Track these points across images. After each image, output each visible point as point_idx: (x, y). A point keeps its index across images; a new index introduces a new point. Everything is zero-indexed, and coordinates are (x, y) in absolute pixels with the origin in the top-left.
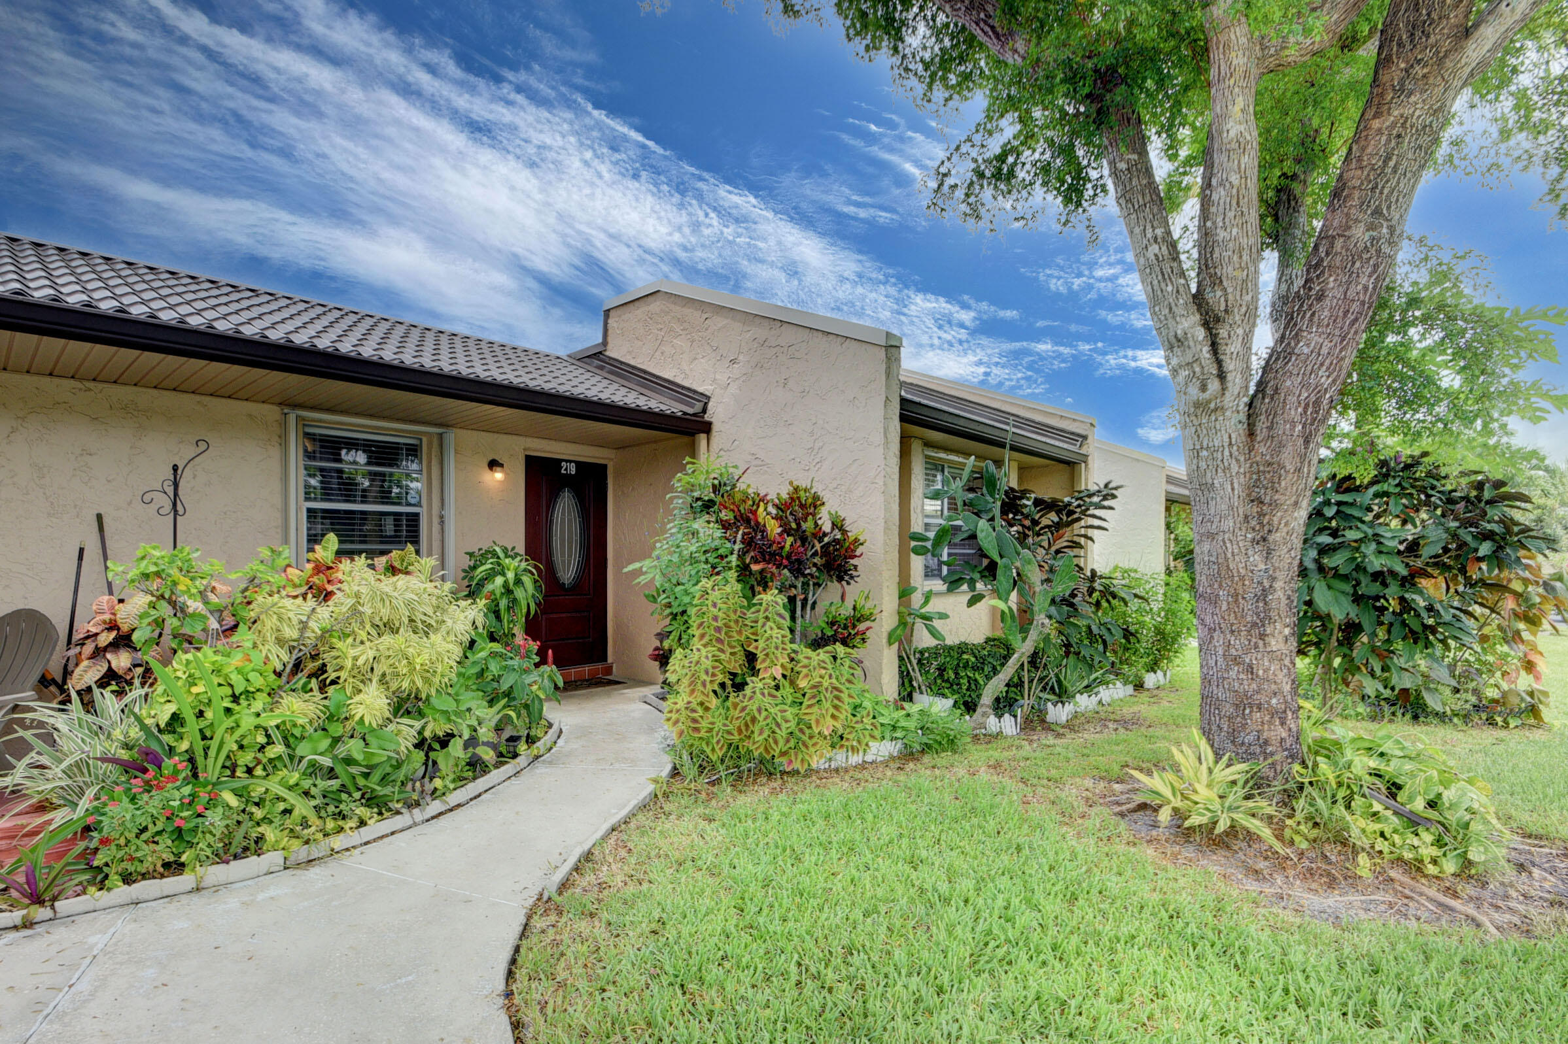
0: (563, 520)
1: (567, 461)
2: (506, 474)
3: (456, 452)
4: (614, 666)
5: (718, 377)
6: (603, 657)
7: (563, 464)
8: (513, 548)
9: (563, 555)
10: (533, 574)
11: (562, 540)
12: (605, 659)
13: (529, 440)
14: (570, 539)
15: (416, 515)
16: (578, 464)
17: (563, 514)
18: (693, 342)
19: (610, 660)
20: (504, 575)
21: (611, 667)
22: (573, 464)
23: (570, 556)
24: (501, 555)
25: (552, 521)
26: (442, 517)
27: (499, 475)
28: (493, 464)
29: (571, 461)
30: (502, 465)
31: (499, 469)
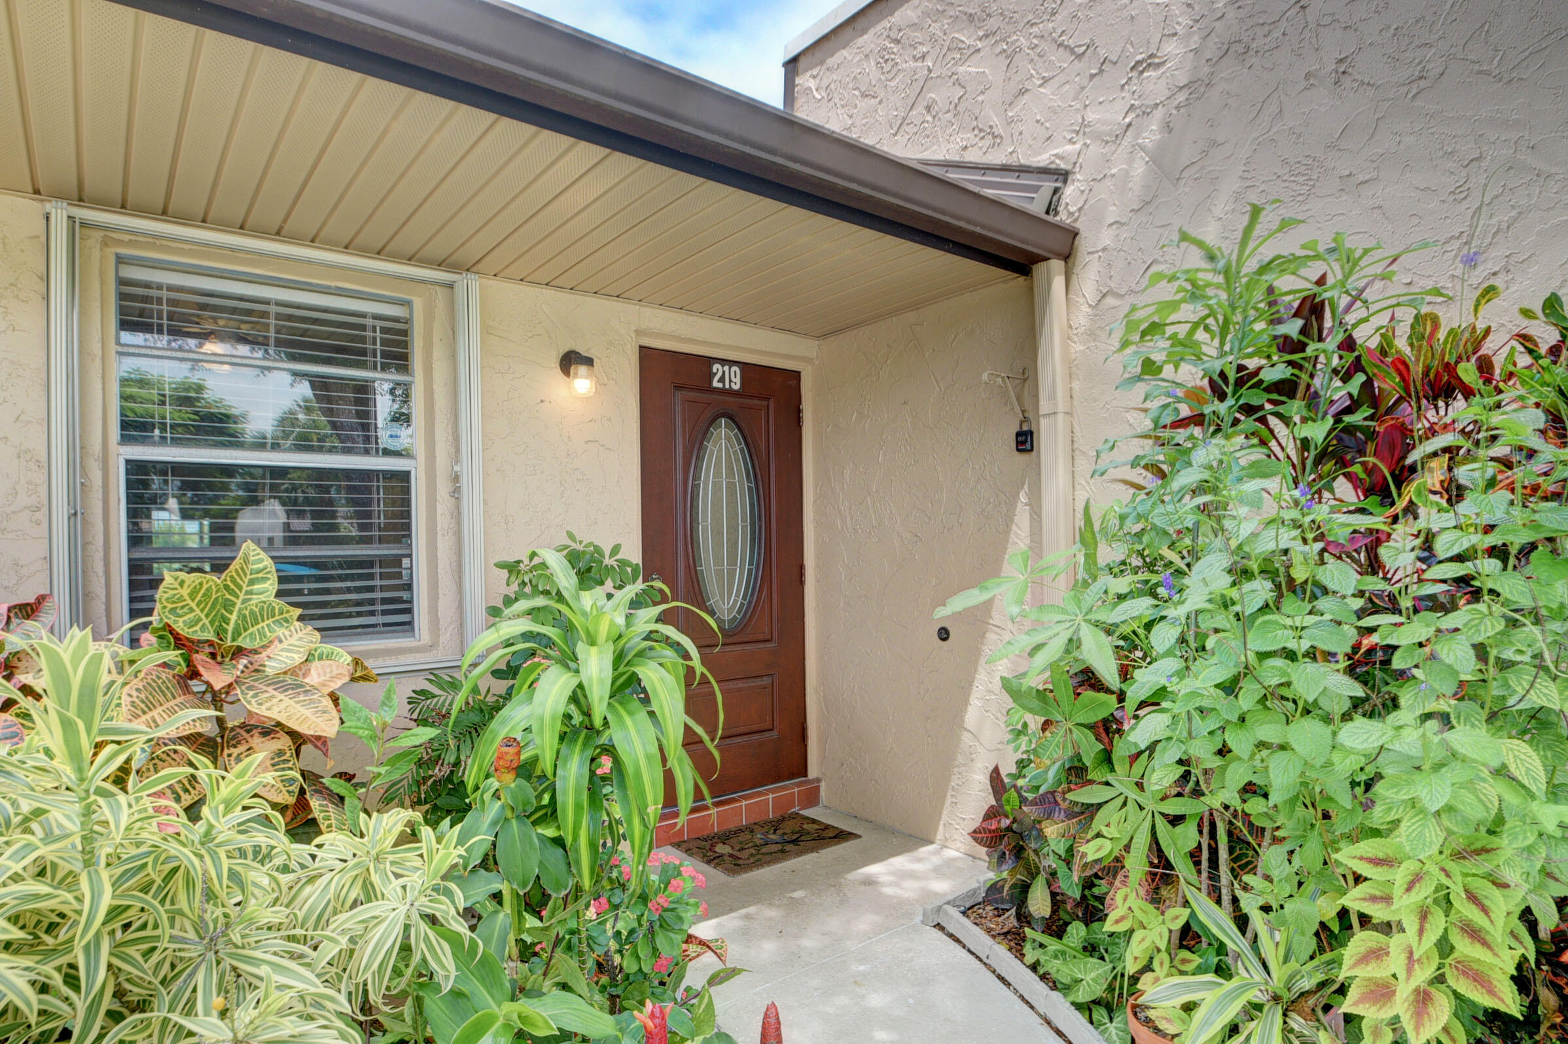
0: (717, 487)
1: (723, 362)
2: (600, 384)
3: (486, 330)
4: (823, 785)
5: (1091, 116)
6: (801, 769)
7: (716, 367)
8: (616, 550)
9: (718, 560)
10: (686, 656)
11: (718, 532)
12: (804, 772)
13: (647, 311)
14: (733, 529)
15: (404, 477)
16: (744, 366)
17: (718, 474)
18: (1010, 57)
19: (813, 772)
20: (569, 661)
21: (817, 789)
22: (735, 368)
23: (732, 561)
24: (565, 579)
25: (696, 487)
26: (456, 478)
27: (582, 383)
28: (570, 361)
29: (732, 363)
30: (589, 362)
31: (582, 369)
